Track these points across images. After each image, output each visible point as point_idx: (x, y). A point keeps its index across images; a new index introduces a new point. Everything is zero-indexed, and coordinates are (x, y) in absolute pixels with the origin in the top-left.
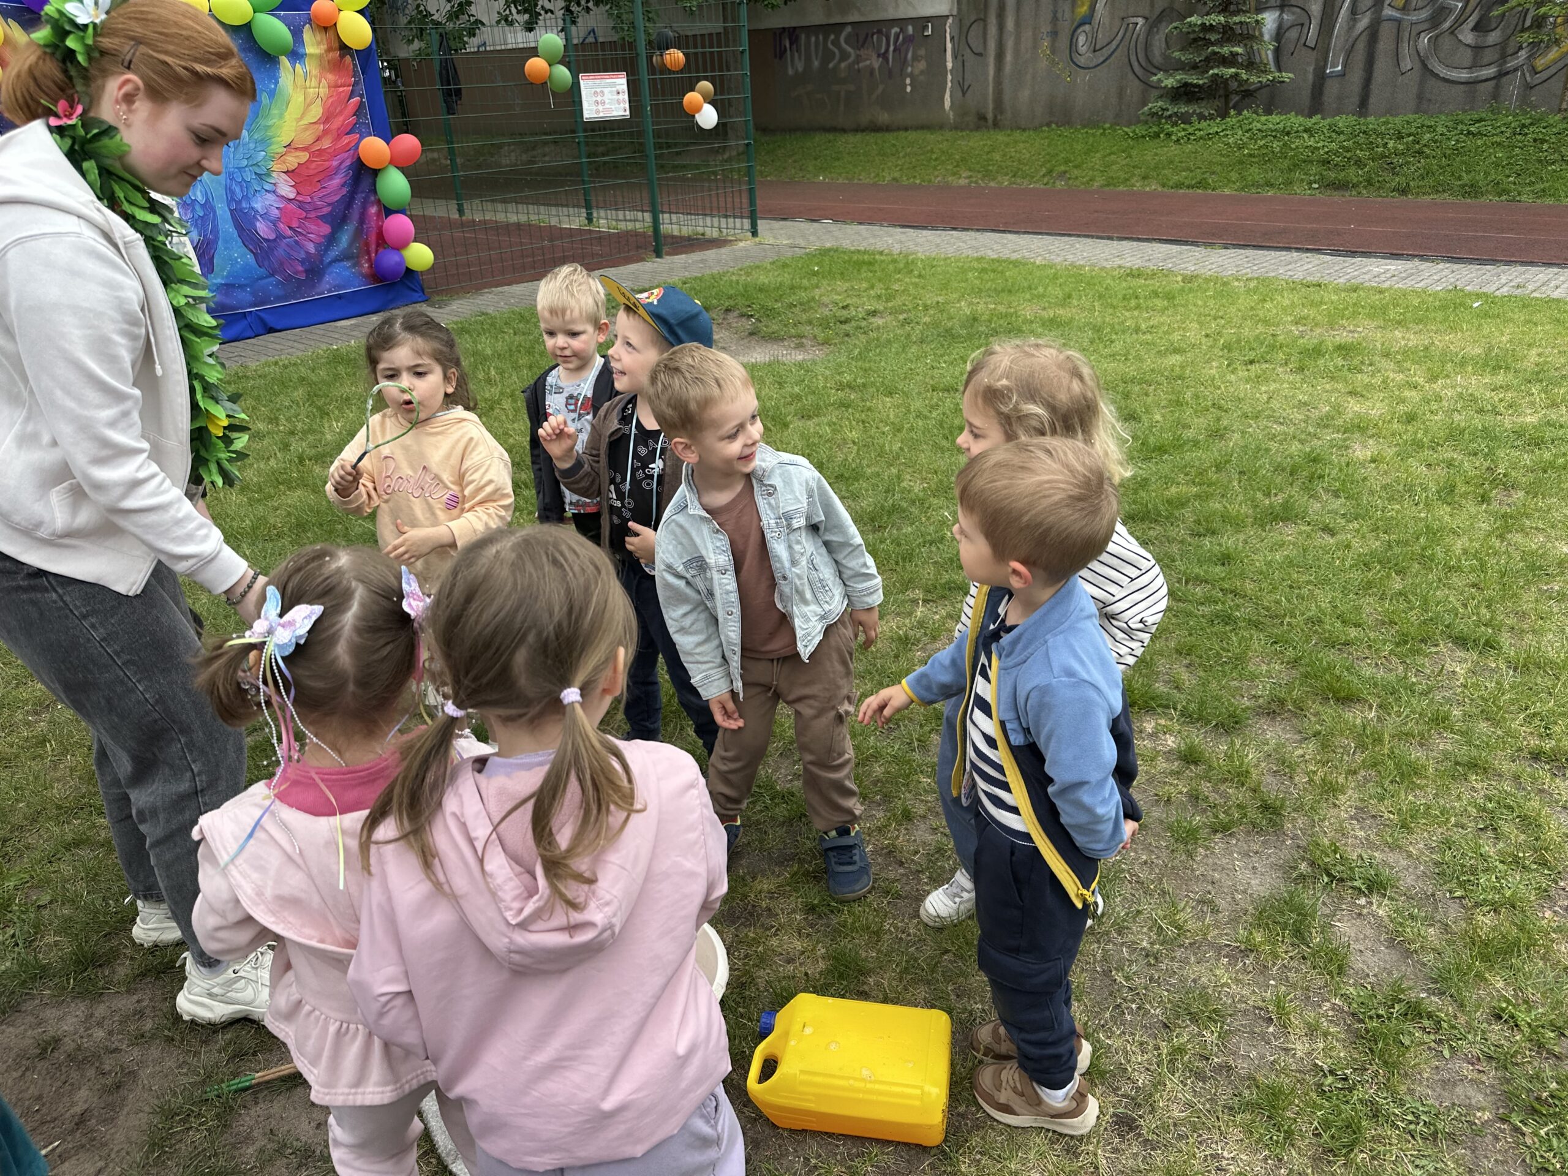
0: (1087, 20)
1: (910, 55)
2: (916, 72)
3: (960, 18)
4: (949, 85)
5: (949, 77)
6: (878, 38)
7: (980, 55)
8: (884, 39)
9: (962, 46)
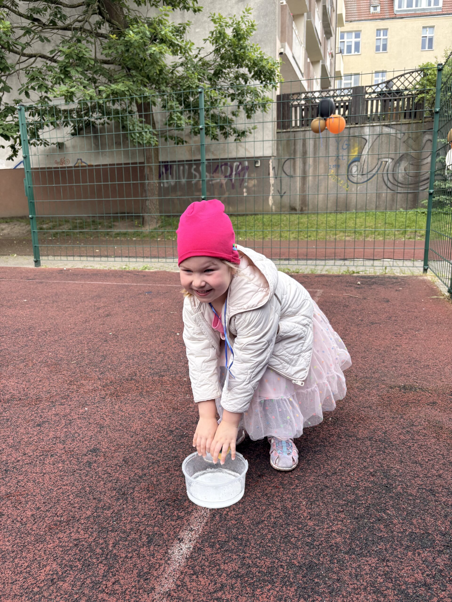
0: (358, 159)
2: (250, 185)
3: (278, 158)
6: (225, 168)
7: (291, 177)
8: (229, 169)
9: (280, 172)
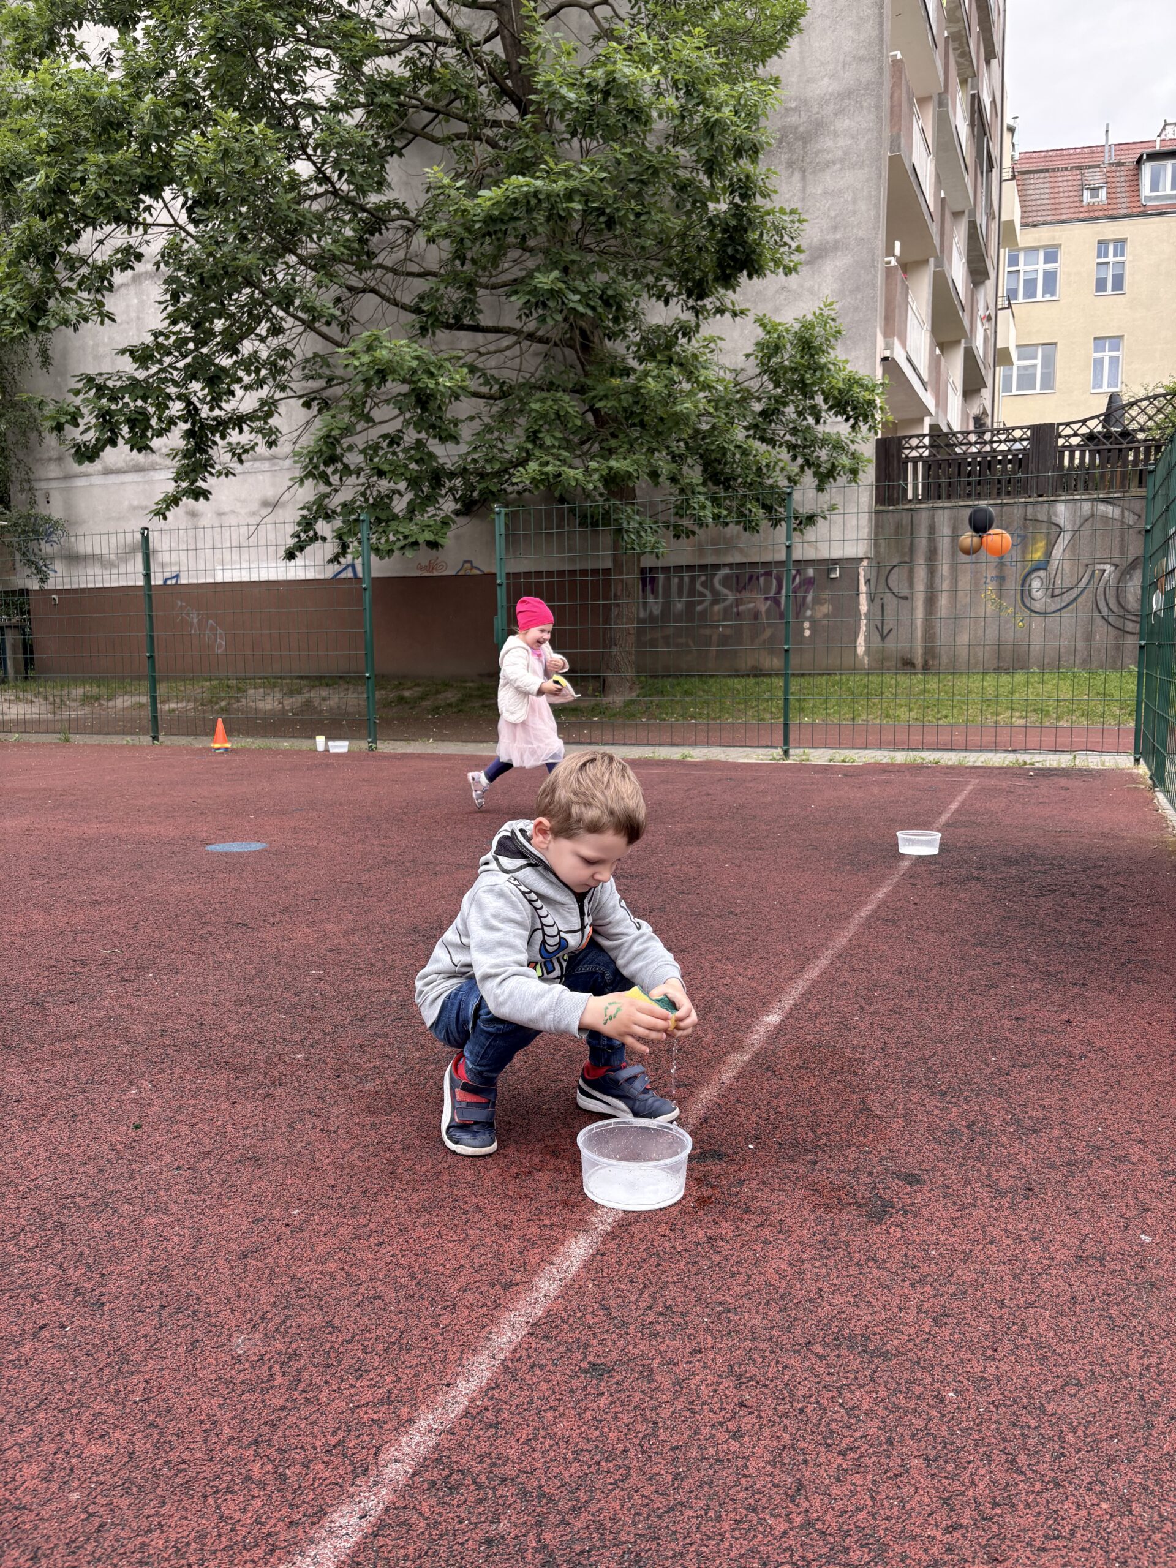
0: (1043, 565)
1: (809, 599)
2: (819, 615)
3: (877, 561)
4: (863, 629)
5: (864, 622)
6: (766, 581)
7: (906, 598)
8: (774, 582)
9: (880, 590)
